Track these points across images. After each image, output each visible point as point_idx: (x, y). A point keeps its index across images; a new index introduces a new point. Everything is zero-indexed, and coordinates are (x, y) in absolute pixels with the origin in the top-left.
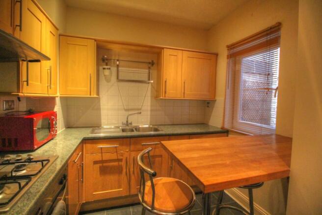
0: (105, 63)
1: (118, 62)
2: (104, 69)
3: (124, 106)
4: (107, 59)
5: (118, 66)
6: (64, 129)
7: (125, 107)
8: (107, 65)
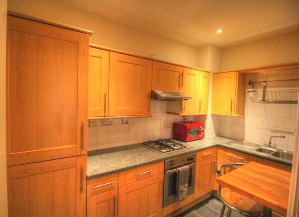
0: (251, 86)
1: (264, 84)
2: (249, 92)
3: (269, 126)
4: (253, 83)
5: (265, 87)
6: (215, 136)
7: (272, 128)
8: (253, 87)
